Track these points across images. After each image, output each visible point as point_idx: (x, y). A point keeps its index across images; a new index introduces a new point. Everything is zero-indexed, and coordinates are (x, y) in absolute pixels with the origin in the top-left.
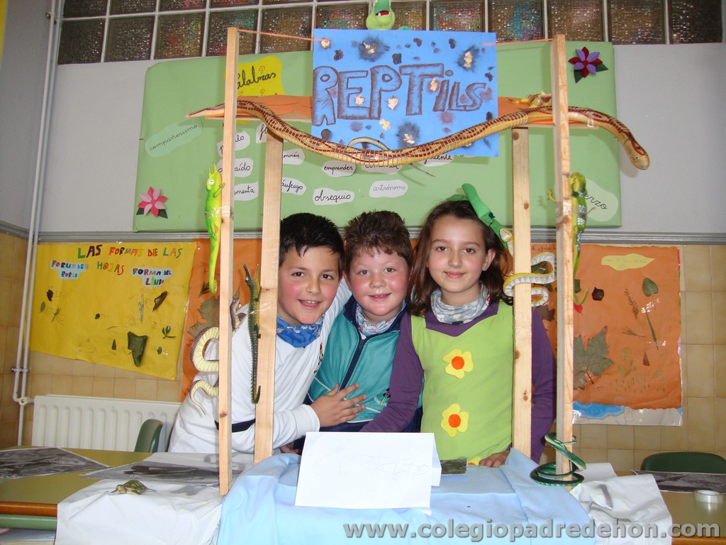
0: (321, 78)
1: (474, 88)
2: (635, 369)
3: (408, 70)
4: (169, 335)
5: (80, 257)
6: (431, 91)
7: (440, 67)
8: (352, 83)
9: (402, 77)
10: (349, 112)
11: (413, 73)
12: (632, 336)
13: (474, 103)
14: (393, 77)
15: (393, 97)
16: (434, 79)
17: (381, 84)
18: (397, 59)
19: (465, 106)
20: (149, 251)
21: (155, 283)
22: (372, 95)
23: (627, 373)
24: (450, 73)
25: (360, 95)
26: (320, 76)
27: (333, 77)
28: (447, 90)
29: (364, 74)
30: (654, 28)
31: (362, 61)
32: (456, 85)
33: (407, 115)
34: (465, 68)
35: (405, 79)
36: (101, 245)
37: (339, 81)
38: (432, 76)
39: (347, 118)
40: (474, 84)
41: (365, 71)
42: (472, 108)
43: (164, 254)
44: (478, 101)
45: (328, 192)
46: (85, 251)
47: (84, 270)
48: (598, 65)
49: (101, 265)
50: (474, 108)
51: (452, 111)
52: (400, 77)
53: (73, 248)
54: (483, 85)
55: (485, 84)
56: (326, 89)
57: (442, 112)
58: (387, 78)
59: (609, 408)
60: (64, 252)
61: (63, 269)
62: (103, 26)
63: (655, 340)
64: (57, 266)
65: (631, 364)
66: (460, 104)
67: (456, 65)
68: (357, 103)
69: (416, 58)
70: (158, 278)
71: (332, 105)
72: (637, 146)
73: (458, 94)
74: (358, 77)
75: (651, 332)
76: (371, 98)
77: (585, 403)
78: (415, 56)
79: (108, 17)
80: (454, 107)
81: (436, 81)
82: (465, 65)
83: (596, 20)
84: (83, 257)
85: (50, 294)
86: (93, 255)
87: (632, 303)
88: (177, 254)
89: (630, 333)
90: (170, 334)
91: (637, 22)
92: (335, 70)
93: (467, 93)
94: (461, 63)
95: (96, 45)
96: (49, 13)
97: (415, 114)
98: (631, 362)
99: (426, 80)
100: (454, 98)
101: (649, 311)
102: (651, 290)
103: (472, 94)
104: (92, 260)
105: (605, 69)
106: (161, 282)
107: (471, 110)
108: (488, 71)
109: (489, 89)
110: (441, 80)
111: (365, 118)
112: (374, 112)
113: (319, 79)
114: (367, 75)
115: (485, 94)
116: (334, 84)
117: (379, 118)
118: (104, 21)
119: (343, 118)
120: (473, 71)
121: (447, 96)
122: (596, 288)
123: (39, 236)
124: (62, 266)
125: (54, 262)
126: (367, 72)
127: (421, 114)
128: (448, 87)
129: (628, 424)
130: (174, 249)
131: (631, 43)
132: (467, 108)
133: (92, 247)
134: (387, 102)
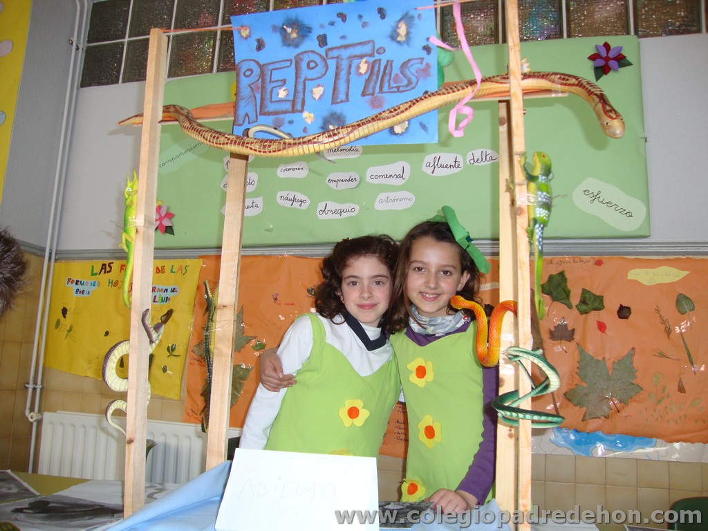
0: (244, 74)
1: (409, 65)
2: (668, 396)
3: (335, 53)
4: (173, 354)
5: (93, 274)
6: (361, 74)
7: (371, 44)
8: (277, 75)
9: (329, 62)
10: (271, 107)
11: (340, 56)
12: (664, 359)
13: (410, 82)
14: (318, 62)
15: (319, 86)
16: (364, 60)
17: (306, 73)
18: (323, 40)
19: (398, 88)
20: (157, 268)
21: (162, 301)
22: (296, 86)
23: (659, 402)
24: (382, 51)
25: (284, 88)
26: (242, 71)
27: (257, 71)
28: (379, 71)
29: (288, 64)
30: (687, 17)
31: (285, 48)
32: (389, 63)
33: (333, 103)
34: (399, 42)
35: (332, 64)
36: (112, 263)
37: (262, 75)
38: (361, 57)
39: (269, 114)
40: (409, 60)
41: (288, 60)
42: (407, 89)
43: (172, 272)
44: (414, 79)
45: (333, 206)
46: (98, 269)
47: (96, 287)
48: (621, 61)
49: (112, 283)
50: (409, 88)
51: (384, 95)
52: (326, 62)
53: (87, 265)
54: (420, 61)
55: (422, 59)
56: (249, 86)
57: (371, 97)
58: (312, 65)
59: (637, 440)
60: (79, 270)
61: (77, 287)
62: (123, 48)
63: (692, 363)
64: (72, 283)
65: (664, 391)
66: (393, 85)
67: (389, 40)
68: (280, 96)
69: (343, 37)
70: (164, 295)
71: (254, 102)
72: (608, 108)
73: (391, 75)
74: (281, 68)
75: (686, 355)
76: (295, 89)
77: (610, 434)
78: (342, 35)
79: (127, 40)
80: (386, 89)
81: (366, 62)
82: (399, 39)
83: (620, 14)
84: (96, 274)
85: (64, 311)
86: (105, 272)
87: (664, 322)
88: (184, 271)
89: (662, 355)
90: (175, 353)
91: (668, 12)
92: (257, 63)
93: (402, 72)
94: (394, 36)
95: (115, 67)
96: (72, 39)
97: (342, 102)
98: (664, 388)
99: (355, 62)
100: (386, 79)
101: (683, 331)
102: (686, 307)
103: (407, 72)
104: (104, 278)
105: (629, 64)
106: (167, 299)
107: (404, 91)
108: (425, 43)
109: (428, 65)
110: (372, 59)
111: (288, 112)
112: (297, 104)
113: (242, 75)
114: (291, 64)
115: (423, 70)
116: (257, 78)
117: (302, 111)
118: (123, 44)
119: (265, 114)
120: (408, 45)
121: (377, 77)
122: (621, 306)
123: (56, 254)
124: (77, 284)
125: (69, 279)
126: (291, 60)
127: (348, 101)
128: (379, 67)
129: (661, 459)
130: (181, 266)
131: (661, 35)
132: (401, 89)
133: (104, 265)
134: (312, 92)
